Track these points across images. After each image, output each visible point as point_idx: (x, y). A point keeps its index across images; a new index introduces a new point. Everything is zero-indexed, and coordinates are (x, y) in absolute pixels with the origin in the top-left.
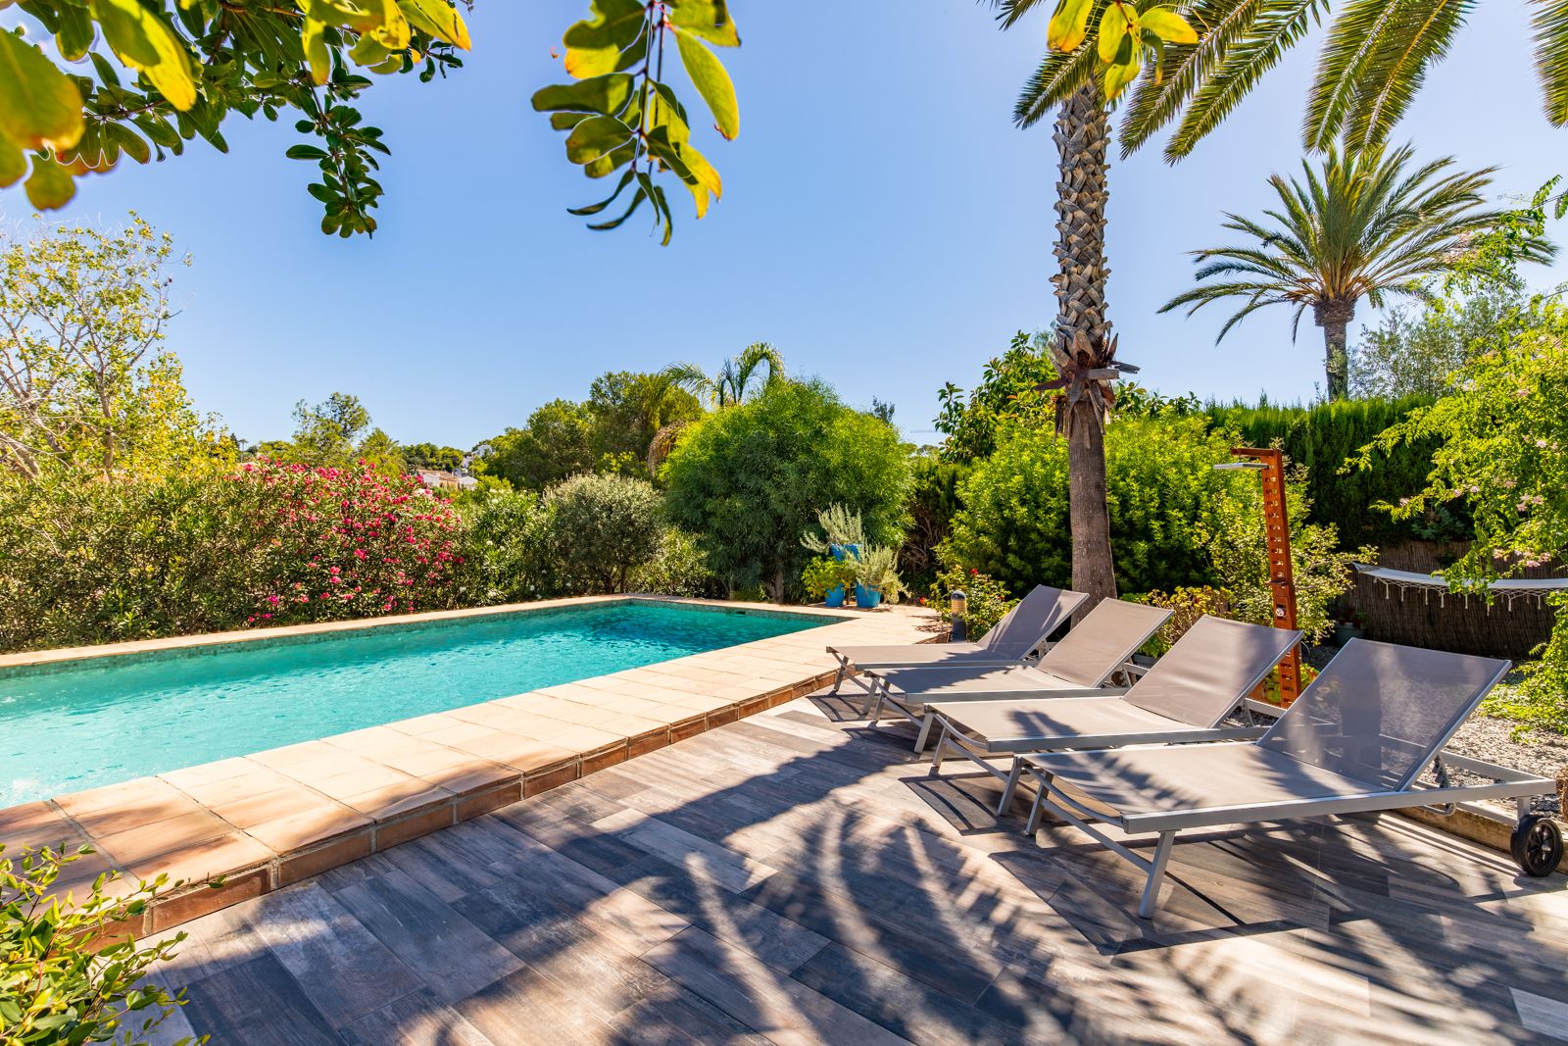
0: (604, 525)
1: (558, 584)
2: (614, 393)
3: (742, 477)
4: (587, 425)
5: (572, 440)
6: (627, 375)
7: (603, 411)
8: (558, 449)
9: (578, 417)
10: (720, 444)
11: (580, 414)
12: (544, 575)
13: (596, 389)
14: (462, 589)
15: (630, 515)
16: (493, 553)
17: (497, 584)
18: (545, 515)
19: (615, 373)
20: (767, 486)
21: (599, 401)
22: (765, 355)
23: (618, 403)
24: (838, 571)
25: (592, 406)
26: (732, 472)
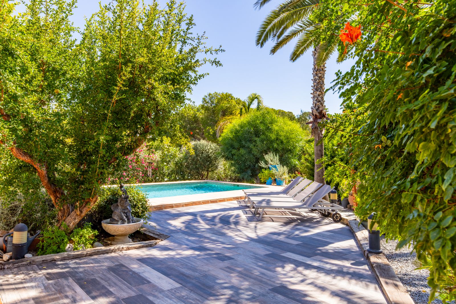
0: (200, 158)
1: (186, 177)
2: (211, 102)
3: (244, 142)
4: (201, 115)
5: (195, 121)
6: (216, 94)
7: (207, 109)
8: (189, 124)
9: (197, 111)
10: (237, 132)
11: (198, 110)
12: (182, 174)
13: (204, 100)
14: (157, 178)
15: (209, 155)
16: (166, 167)
17: (167, 177)
18: (182, 155)
19: (212, 93)
20: (251, 146)
21: (206, 105)
22: (257, 98)
23: (213, 105)
24: (269, 174)
25: (203, 107)
26: (240, 141)
